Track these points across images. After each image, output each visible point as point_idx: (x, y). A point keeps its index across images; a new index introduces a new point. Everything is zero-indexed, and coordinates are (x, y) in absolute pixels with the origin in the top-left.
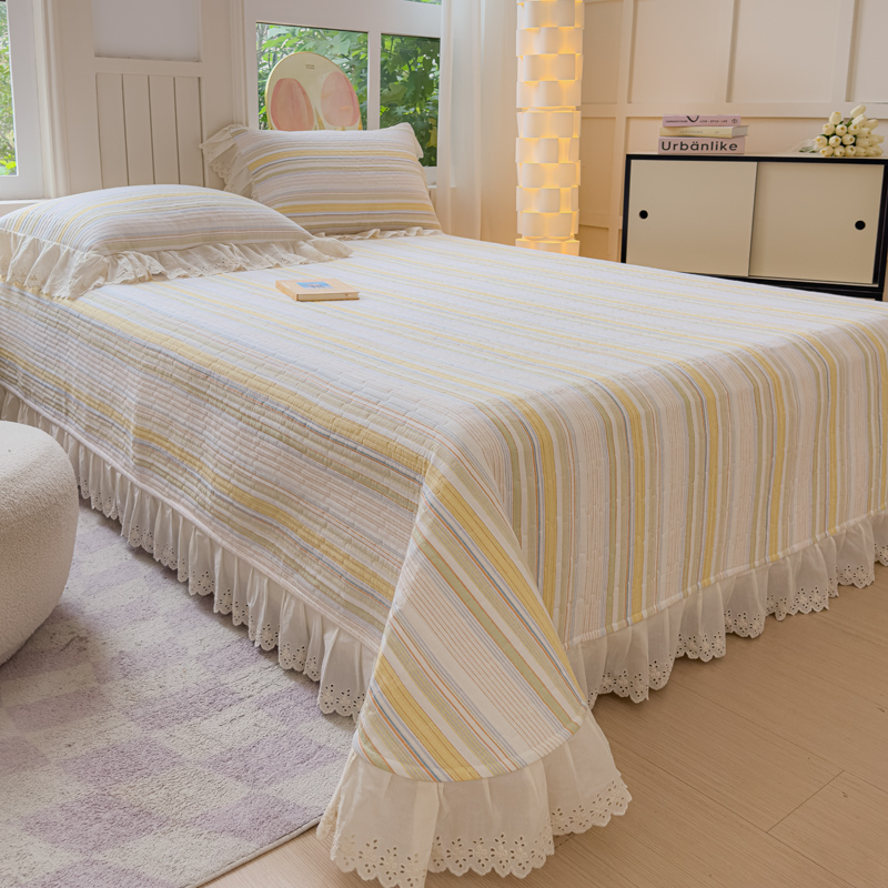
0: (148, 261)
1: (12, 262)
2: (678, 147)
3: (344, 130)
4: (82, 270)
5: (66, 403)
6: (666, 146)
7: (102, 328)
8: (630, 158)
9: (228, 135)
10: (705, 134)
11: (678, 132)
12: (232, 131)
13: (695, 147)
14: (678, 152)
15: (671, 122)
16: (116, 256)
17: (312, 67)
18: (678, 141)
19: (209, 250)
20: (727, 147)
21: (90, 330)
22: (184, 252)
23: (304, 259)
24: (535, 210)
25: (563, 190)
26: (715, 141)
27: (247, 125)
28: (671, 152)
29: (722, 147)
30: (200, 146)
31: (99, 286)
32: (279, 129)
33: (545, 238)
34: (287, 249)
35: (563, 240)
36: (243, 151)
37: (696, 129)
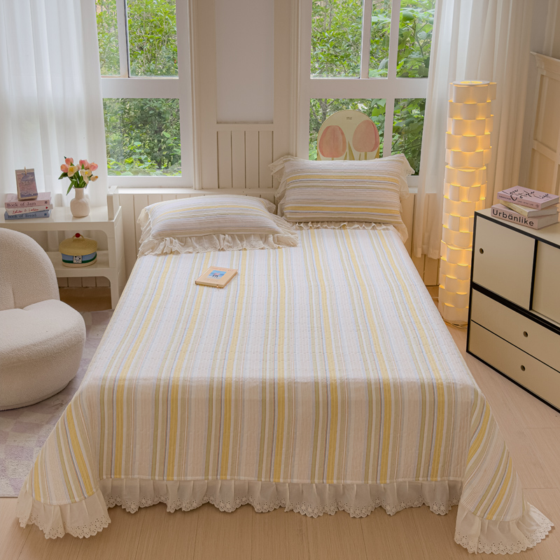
0: (175, 243)
2: (501, 215)
6: (495, 213)
8: (476, 214)
9: (281, 162)
10: (518, 210)
12: (285, 160)
13: (510, 217)
14: (500, 218)
15: (501, 197)
16: (161, 240)
17: (351, 118)
19: (213, 238)
20: (528, 222)
22: (199, 239)
23: (264, 247)
26: (522, 217)
29: (525, 222)
36: (287, 171)
37: (514, 206)
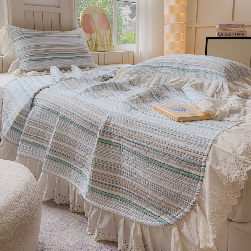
2: (224, 35)
8: (207, 39)
10: (233, 30)
11: (224, 30)
13: (230, 35)
14: (224, 36)
15: (221, 26)
17: (95, 11)
18: (224, 32)
20: (241, 34)
26: (236, 32)
28: (221, 36)
29: (239, 35)
37: (230, 29)
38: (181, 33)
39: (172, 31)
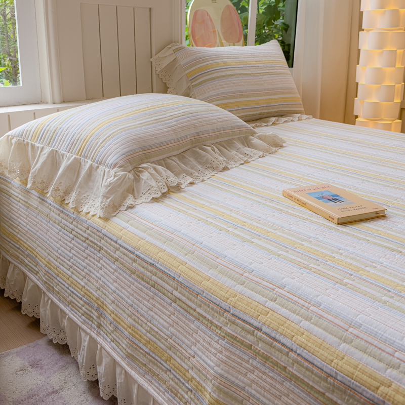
0: (164, 173)
1: (32, 171)
3: (234, 45)
4: (113, 189)
5: (98, 318)
7: (152, 265)
9: (171, 51)
12: (174, 48)
16: (137, 171)
19: (198, 153)
21: (135, 261)
23: (261, 153)
24: (374, 99)
25: (396, 85)
27: (181, 43)
30: (151, 60)
31: (131, 207)
32: (197, 46)
33: (382, 120)
34: (243, 144)
35: (393, 121)
36: (182, 63)
38: (398, 51)
39: (381, 45)
